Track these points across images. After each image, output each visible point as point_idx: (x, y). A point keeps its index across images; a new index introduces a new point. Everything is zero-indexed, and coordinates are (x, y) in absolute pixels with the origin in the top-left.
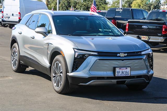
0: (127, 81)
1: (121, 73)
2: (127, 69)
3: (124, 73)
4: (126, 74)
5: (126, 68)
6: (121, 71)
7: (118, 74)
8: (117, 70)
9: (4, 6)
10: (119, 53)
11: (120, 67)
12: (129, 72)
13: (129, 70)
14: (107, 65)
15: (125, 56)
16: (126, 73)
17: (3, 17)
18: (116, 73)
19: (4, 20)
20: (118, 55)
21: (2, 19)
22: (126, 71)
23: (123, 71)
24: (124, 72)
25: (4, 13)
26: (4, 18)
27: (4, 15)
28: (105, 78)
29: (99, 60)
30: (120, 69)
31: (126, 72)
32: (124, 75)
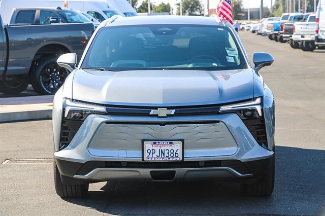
0: (180, 171)
1: (157, 153)
2: (173, 145)
3: (166, 154)
4: (172, 157)
5: (171, 143)
6: (157, 149)
7: (150, 156)
8: (148, 146)
9: (321, 7)
10: (156, 108)
11: (155, 141)
12: (180, 152)
13: (177, 146)
14: (125, 136)
15: (169, 116)
16: (172, 155)
17: (317, 32)
18: (146, 155)
19: (319, 38)
20: (152, 112)
21: (316, 35)
22: (170, 148)
23: (163, 148)
24: (166, 152)
25: (319, 21)
26: (320, 33)
27: (320, 26)
28: (123, 165)
29: (107, 123)
30: (155, 143)
31: (172, 152)
32: (167, 159)
